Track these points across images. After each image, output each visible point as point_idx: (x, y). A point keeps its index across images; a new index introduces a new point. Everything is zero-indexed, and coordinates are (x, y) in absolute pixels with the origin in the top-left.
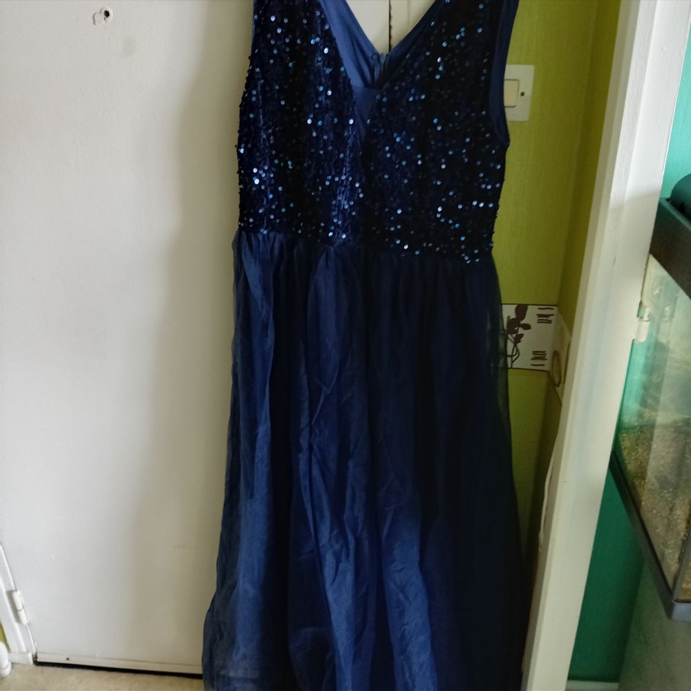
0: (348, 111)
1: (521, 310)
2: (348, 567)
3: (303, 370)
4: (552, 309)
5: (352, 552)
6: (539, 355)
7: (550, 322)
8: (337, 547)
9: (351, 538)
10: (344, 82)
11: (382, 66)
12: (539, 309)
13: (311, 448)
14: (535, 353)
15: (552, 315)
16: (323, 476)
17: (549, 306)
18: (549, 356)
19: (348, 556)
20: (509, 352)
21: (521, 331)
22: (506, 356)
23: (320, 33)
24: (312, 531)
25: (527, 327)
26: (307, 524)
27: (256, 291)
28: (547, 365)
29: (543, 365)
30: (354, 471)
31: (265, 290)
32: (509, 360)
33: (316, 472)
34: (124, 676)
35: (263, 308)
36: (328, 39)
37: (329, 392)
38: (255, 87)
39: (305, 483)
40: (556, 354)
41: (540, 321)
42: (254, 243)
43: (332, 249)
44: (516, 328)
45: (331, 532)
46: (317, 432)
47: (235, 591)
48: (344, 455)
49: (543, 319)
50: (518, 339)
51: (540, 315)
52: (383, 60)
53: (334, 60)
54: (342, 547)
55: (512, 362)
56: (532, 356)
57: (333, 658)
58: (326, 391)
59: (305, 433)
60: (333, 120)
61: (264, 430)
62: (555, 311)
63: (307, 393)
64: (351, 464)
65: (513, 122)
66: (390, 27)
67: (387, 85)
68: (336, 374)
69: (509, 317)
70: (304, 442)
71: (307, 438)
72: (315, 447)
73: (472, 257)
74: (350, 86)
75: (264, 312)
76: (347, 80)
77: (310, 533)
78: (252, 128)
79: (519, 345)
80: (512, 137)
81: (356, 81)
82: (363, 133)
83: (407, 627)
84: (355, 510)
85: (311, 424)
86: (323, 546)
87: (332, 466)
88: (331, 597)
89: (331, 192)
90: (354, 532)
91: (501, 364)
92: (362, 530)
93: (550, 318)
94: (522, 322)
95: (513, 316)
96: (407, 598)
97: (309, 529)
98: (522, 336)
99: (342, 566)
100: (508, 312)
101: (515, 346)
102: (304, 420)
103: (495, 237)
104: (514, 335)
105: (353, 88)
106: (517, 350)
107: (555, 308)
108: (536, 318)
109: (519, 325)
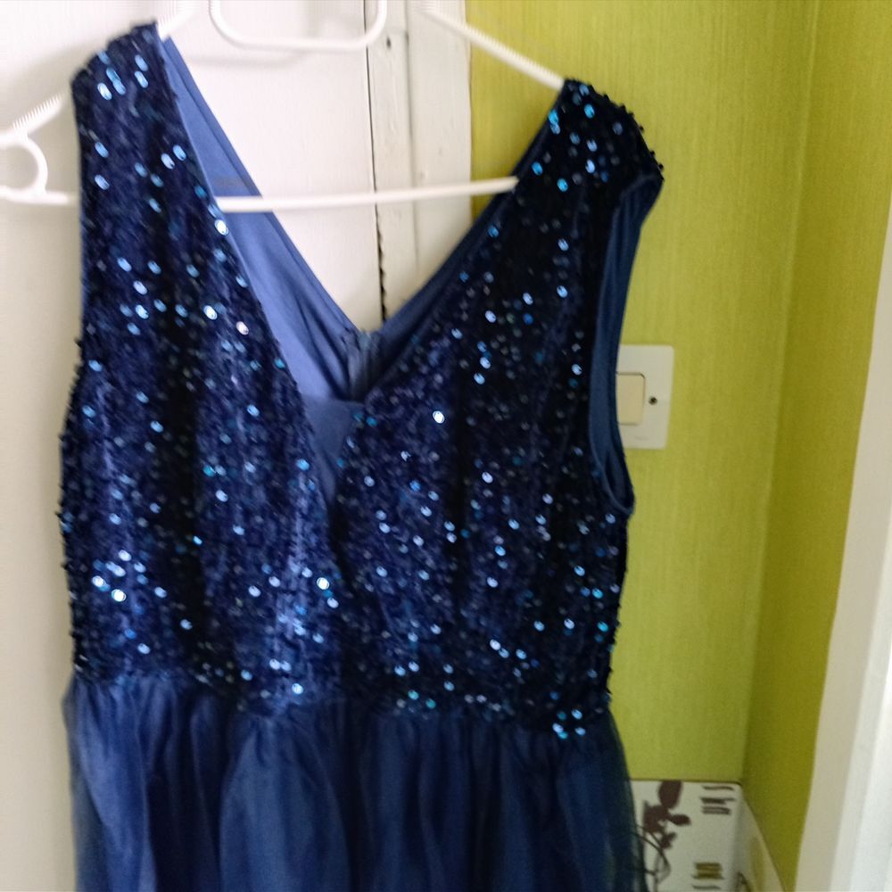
0: (295, 443)
1: (670, 791)
4: (730, 789)
6: (707, 871)
7: (726, 812)
10: (284, 391)
11: (365, 354)
12: (707, 788)
14: (699, 866)
15: (731, 799)
17: (725, 784)
18: (726, 872)
20: (650, 865)
21: (671, 827)
22: (643, 870)
23: (226, 294)
25: (682, 820)
28: (724, 888)
29: (719, 888)
32: (650, 879)
36: (246, 304)
41: (706, 811)
43: (269, 723)
44: (662, 824)
49: (714, 806)
50: (666, 842)
51: (706, 800)
52: (365, 344)
53: (263, 348)
55: (656, 881)
56: (695, 872)
62: (736, 792)
65: (635, 451)
66: (381, 272)
67: (376, 393)
69: (646, 805)
73: (570, 725)
74: (296, 394)
76: (291, 390)
78: (88, 482)
79: (668, 853)
81: (310, 383)
82: (330, 484)
89: (267, 607)
93: (729, 805)
94: (672, 812)
95: (655, 801)
98: (672, 836)
100: (644, 794)
101: (661, 854)
104: (658, 835)
105: (305, 400)
106: (666, 862)
107: (737, 787)
108: (700, 804)
109: (667, 817)
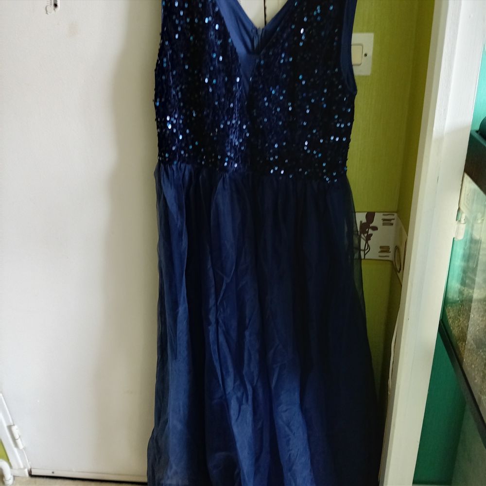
0: (235, 71)
1: (370, 216)
2: (248, 408)
3: (209, 265)
4: (394, 215)
5: (250, 397)
6: (384, 249)
7: (392, 224)
8: (239, 394)
9: (249, 387)
10: (231, 50)
11: (260, 38)
12: (384, 215)
13: (217, 322)
14: (381, 247)
15: (394, 219)
16: (227, 341)
17: (391, 213)
18: (392, 250)
19: (247, 401)
20: (362, 247)
21: (370, 231)
22: (360, 250)
23: (212, 14)
24: (221, 382)
25: (375, 228)
26: (217, 378)
27: (173, 208)
28: (390, 256)
29: (388, 256)
30: (250, 337)
31: (180, 208)
32: (362, 253)
33: (222, 338)
35: (178, 221)
36: (218, 18)
37: (229, 281)
38: (166, 56)
39: (214, 348)
40: (397, 248)
41: (384, 224)
42: (170, 172)
43: (227, 175)
44: (367, 230)
45: (235, 382)
46: (222, 310)
47: (167, 426)
48: (242, 327)
49: (387, 222)
50: (368, 238)
51: (384, 220)
52: (260, 33)
53: (224, 34)
54: (243, 394)
55: (365, 255)
56: (379, 250)
57: (239, 474)
58: (227, 280)
59: (213, 311)
60: (224, 79)
61: (183, 309)
63: (213, 283)
64: (247, 333)
65: (360, 77)
66: (265, 8)
67: (263, 51)
68: (234, 268)
69: (361, 222)
70: (212, 318)
71: (215, 315)
72: (221, 321)
73: (332, 178)
74: (236, 53)
75: (179, 223)
76: (233, 49)
77: (220, 385)
78: (164, 86)
79: (369, 242)
80: (359, 88)
81: (240, 49)
82: (247, 88)
83: (293, 452)
84: (251, 367)
85: (217, 306)
86: (229, 393)
87: (234, 334)
88: (235, 430)
89: (225, 133)
90: (251, 384)
91: (356, 256)
92: (257, 381)
93: (392, 221)
94: (371, 225)
95: (364, 221)
96: (291, 431)
97: (219, 381)
98: (371, 235)
99: (244, 407)
100: (360, 218)
101: (367, 242)
102: (212, 302)
103: (348, 163)
104: (366, 235)
105: (239, 55)
106: (368, 245)
107: (396, 214)
108: (382, 222)
109: (369, 227)
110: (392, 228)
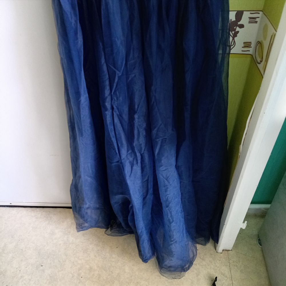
1: (239, 15)
2: (137, 169)
3: (103, 61)
4: (259, 13)
5: (139, 161)
6: (247, 45)
7: (256, 22)
8: (131, 159)
9: (138, 155)
12: (251, 13)
13: (112, 108)
14: (244, 43)
15: (259, 17)
16: (121, 123)
17: (257, 12)
18: (253, 45)
19: (137, 163)
21: (238, 29)
24: (117, 152)
25: (242, 26)
26: (114, 149)
28: (251, 51)
29: (249, 51)
30: (139, 122)
31: (73, 7)
33: (116, 120)
34: (38, 209)
35: (73, 20)
37: (120, 75)
39: (110, 127)
40: (259, 44)
41: (250, 22)
44: (235, 28)
45: (128, 151)
46: (115, 98)
48: (132, 111)
49: (252, 20)
50: (235, 35)
51: (250, 18)
54: (134, 159)
56: (243, 45)
58: (118, 73)
59: (108, 99)
61: (84, 98)
62: (261, 14)
63: (107, 76)
64: (136, 116)
68: (124, 62)
69: (232, 20)
70: (108, 105)
71: (110, 102)
72: (115, 107)
75: (73, 22)
77: (117, 153)
79: (236, 39)
83: (170, 196)
84: (140, 141)
85: (111, 94)
86: (124, 159)
87: (126, 117)
88: (129, 182)
90: (140, 152)
92: (144, 150)
93: (257, 20)
94: (239, 23)
95: (234, 19)
96: (169, 182)
97: (115, 151)
98: (238, 32)
99: (135, 167)
100: (232, 16)
101: (233, 39)
102: (107, 92)
104: (233, 32)
106: (234, 41)
107: (261, 12)
108: (248, 20)
109: (237, 25)
110: (256, 26)
